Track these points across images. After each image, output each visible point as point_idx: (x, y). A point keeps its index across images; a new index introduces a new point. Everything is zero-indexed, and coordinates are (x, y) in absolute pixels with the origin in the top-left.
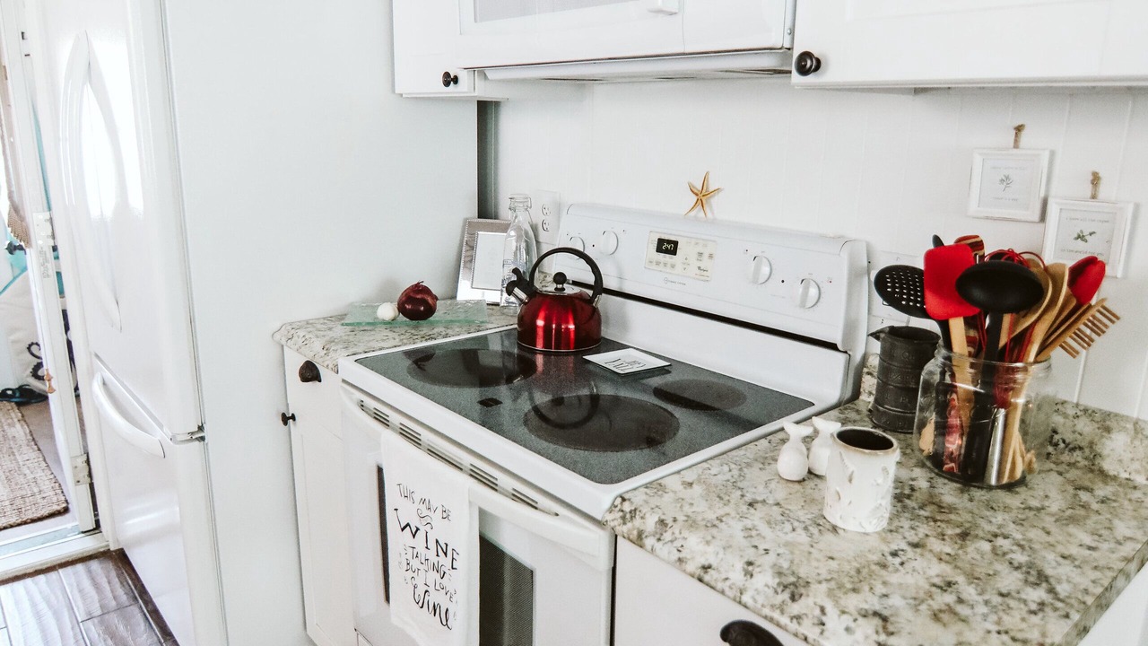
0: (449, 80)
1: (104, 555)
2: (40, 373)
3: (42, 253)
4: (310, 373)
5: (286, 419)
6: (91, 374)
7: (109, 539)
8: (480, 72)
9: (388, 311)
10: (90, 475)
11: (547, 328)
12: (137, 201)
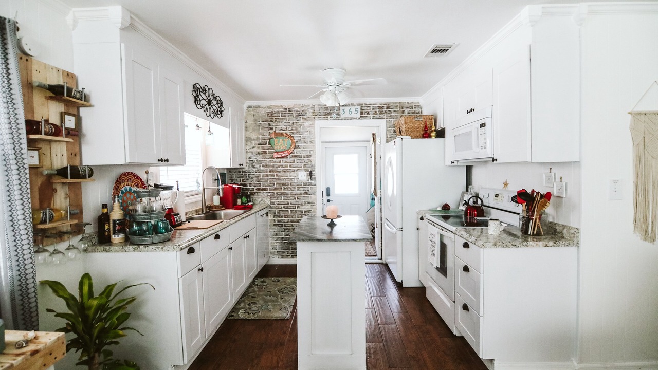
0: (452, 163)
1: (382, 264)
2: (373, 231)
3: (379, 198)
4: (422, 219)
5: (418, 229)
6: (384, 223)
7: (384, 261)
8: (458, 161)
9: (440, 209)
10: (382, 246)
11: (470, 212)
12: (395, 192)
